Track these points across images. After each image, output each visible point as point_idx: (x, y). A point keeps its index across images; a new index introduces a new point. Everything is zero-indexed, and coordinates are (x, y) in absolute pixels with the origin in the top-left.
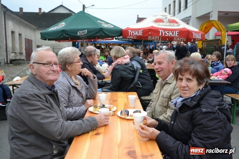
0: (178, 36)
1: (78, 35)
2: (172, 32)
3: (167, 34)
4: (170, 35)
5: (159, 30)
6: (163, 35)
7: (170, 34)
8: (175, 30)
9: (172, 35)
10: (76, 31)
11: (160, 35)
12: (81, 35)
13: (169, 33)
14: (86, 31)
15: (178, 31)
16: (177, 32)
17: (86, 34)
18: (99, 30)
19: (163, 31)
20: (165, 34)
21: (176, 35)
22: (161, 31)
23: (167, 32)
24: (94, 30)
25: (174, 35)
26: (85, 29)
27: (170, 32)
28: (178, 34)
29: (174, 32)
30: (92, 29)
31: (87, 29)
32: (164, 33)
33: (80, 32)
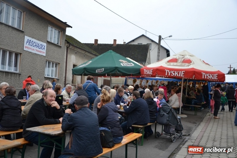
0: (183, 76)
1: (96, 72)
2: (178, 72)
3: (173, 74)
4: (175, 75)
5: (165, 70)
6: (169, 75)
7: (176, 73)
8: (181, 70)
9: (178, 75)
10: (95, 69)
11: (166, 74)
12: (98, 73)
13: (174, 73)
14: (103, 69)
15: (184, 71)
16: (182, 72)
17: (103, 72)
18: (115, 68)
19: (169, 71)
20: (171, 74)
21: (182, 75)
22: (167, 70)
23: (173, 72)
24: (110, 68)
25: (180, 76)
26: (102, 68)
27: (176, 72)
28: (183, 74)
29: (180, 72)
30: (108, 68)
31: (104, 68)
32: (169, 73)
33: (98, 70)
